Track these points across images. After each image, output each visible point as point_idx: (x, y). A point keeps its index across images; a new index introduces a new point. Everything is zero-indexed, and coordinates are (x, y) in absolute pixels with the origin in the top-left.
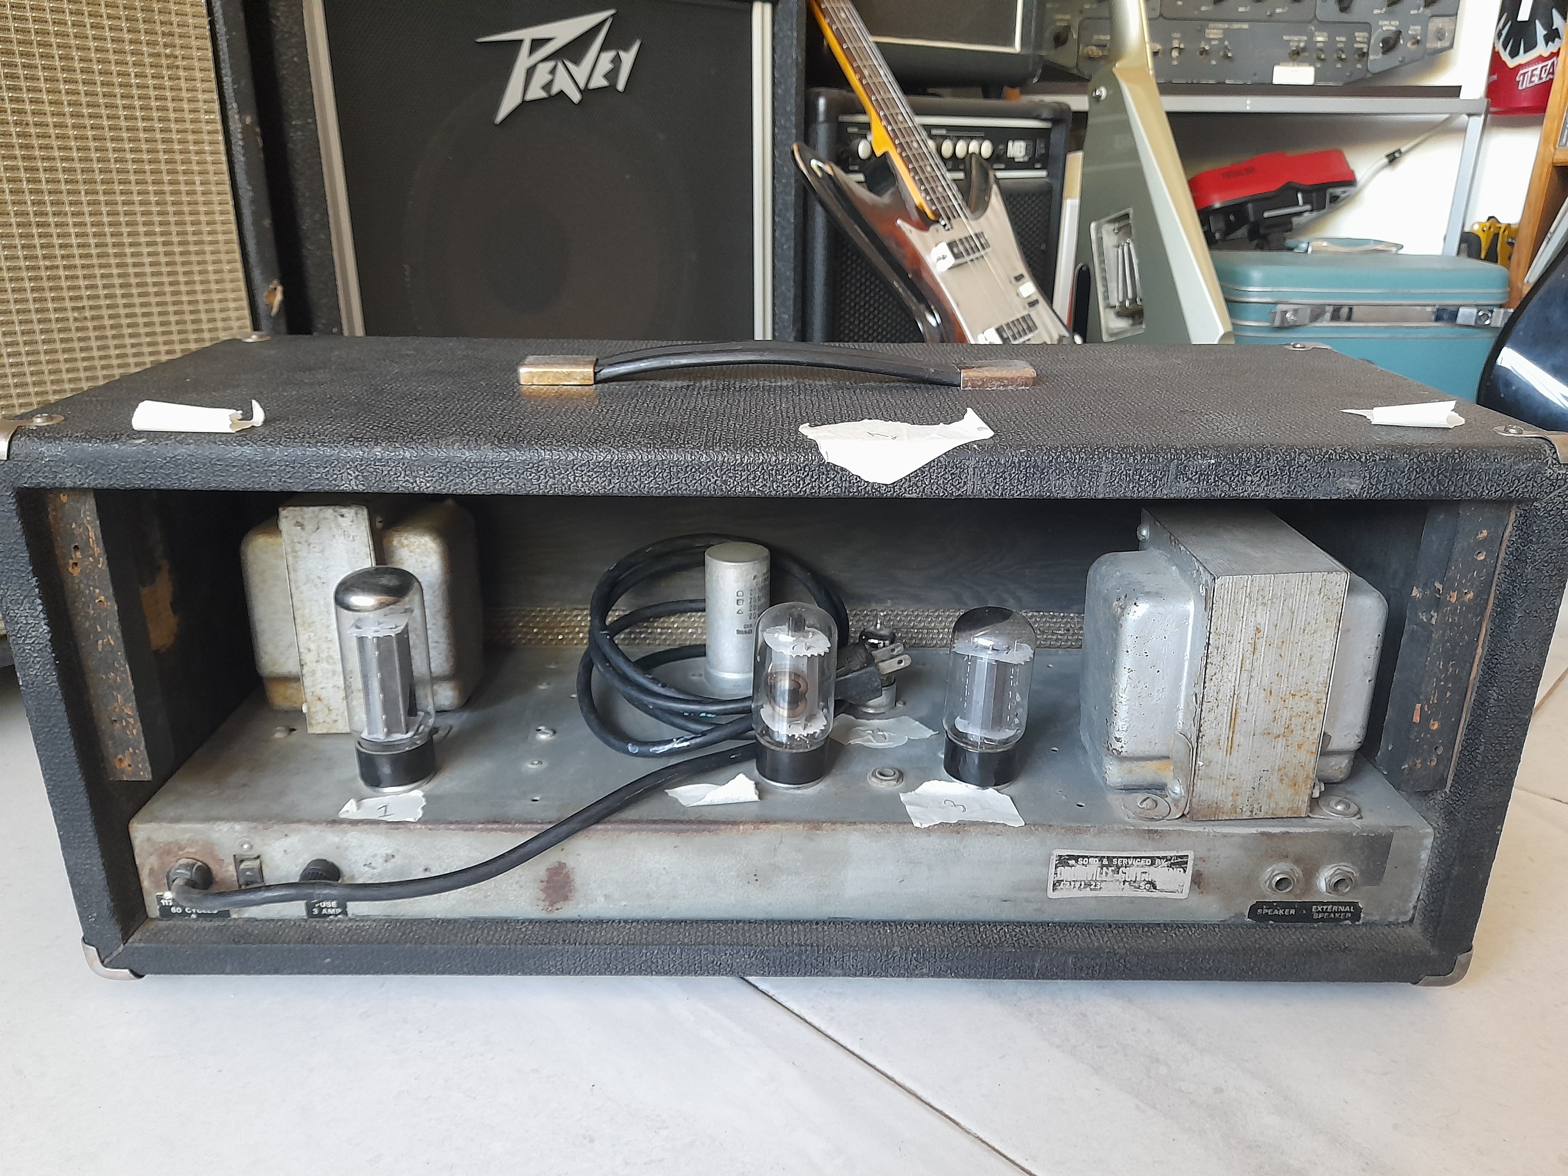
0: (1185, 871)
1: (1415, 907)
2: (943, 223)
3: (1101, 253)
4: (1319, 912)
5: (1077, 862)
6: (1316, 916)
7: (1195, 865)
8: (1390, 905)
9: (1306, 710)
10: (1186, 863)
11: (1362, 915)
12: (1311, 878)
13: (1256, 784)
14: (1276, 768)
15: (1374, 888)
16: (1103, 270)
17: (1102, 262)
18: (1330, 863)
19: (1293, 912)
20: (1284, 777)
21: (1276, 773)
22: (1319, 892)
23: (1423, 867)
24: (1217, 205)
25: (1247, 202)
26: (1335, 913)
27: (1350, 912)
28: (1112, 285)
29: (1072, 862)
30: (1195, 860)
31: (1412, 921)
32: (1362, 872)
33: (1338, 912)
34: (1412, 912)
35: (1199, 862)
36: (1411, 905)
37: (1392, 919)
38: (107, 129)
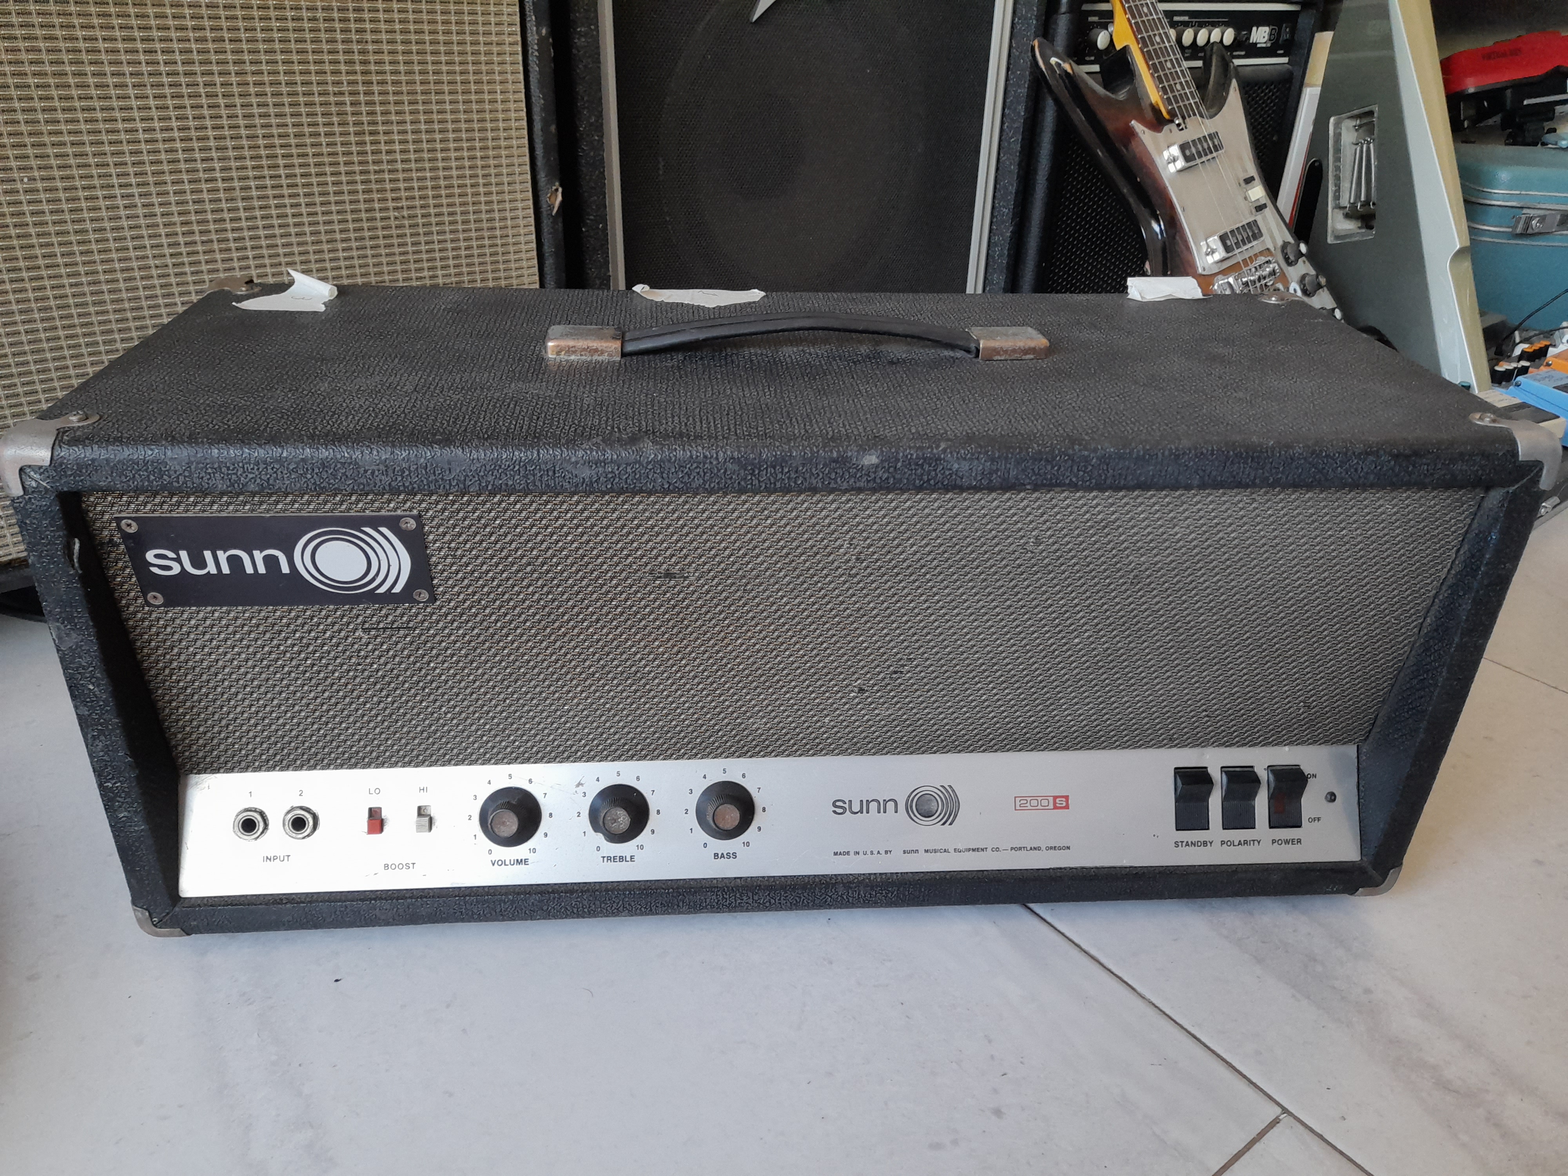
2: (1177, 122)
3: (1338, 150)
16: (1337, 169)
17: (1338, 159)
24: (1471, 90)
25: (1506, 88)
28: (1345, 185)
38: (428, 43)
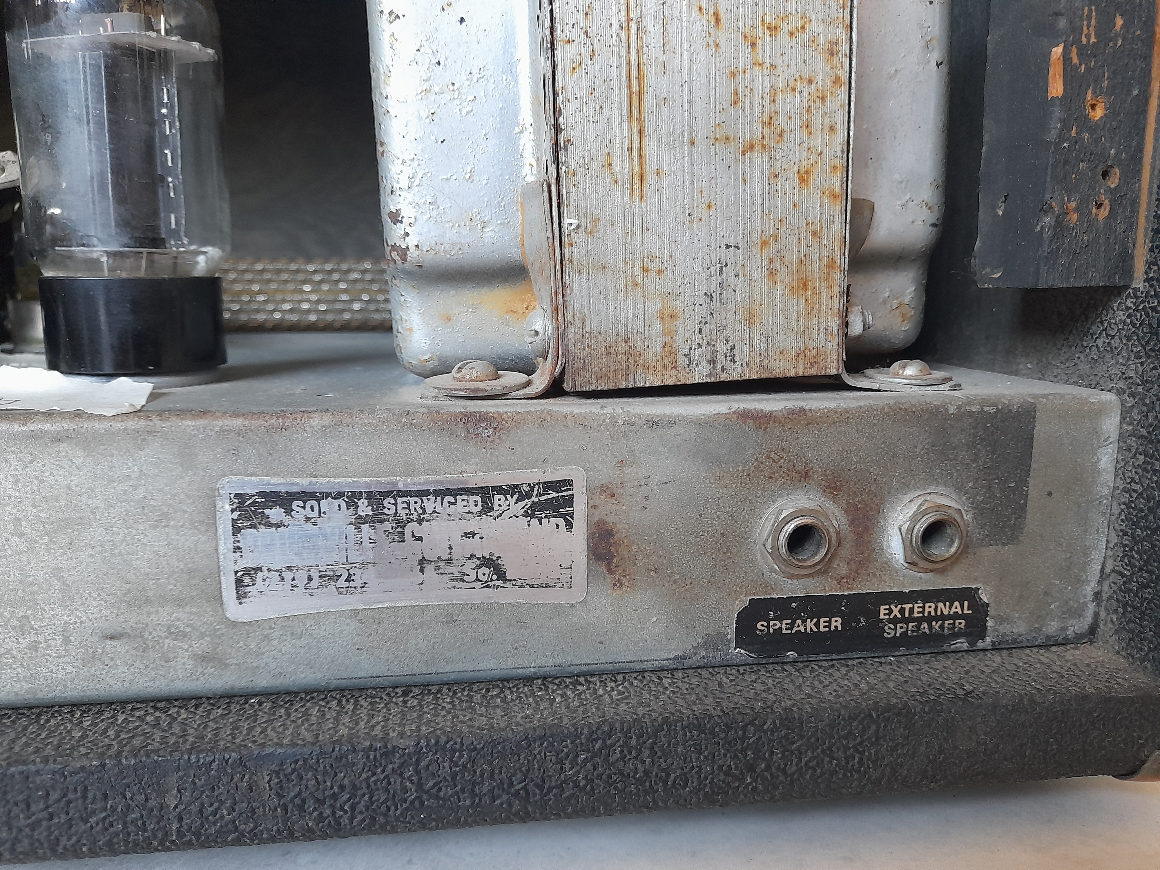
0: (569, 526)
1: (1097, 595)
4: (895, 621)
5: (289, 511)
6: (889, 632)
7: (592, 507)
8: (1046, 593)
9: (806, 76)
10: (569, 501)
11: (990, 623)
12: (866, 529)
13: (714, 286)
14: (756, 237)
15: (1008, 551)
18: (906, 487)
19: (837, 623)
20: (778, 264)
21: (756, 250)
22: (887, 566)
23: (1106, 491)
26: (930, 619)
27: (963, 616)
29: (275, 513)
30: (590, 491)
31: (1093, 630)
32: (979, 510)
33: (936, 618)
34: (1091, 607)
35: (600, 499)
36: (1089, 590)
37: (1052, 627)
